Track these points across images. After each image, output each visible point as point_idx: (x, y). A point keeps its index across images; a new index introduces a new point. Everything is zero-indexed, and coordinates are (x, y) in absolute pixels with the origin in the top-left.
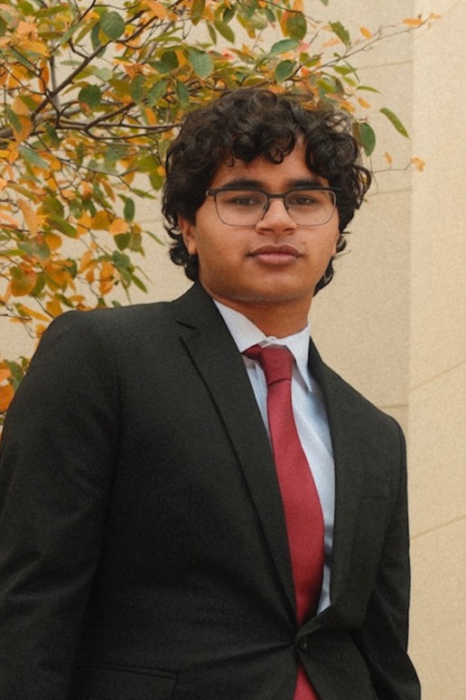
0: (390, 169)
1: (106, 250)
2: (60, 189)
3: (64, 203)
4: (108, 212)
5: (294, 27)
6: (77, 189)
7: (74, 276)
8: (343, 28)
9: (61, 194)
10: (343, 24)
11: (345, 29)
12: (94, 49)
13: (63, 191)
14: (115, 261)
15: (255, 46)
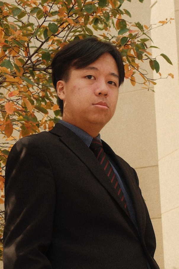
0: (161, 78)
1: (50, 117)
2: (32, 95)
3: (34, 100)
4: (51, 102)
5: (122, 26)
6: (38, 94)
7: (39, 127)
8: (141, 24)
9: (33, 96)
10: (140, 23)
11: (141, 25)
12: (45, 39)
13: (34, 96)
14: (55, 121)
15: (108, 34)
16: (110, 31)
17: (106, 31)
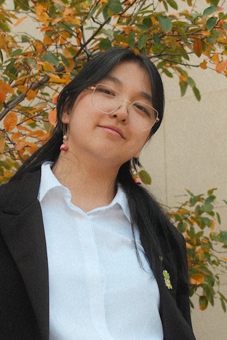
12: (105, 20)
15: (192, 10)
16: (196, 7)
17: (189, 7)
